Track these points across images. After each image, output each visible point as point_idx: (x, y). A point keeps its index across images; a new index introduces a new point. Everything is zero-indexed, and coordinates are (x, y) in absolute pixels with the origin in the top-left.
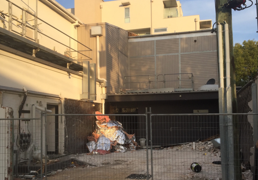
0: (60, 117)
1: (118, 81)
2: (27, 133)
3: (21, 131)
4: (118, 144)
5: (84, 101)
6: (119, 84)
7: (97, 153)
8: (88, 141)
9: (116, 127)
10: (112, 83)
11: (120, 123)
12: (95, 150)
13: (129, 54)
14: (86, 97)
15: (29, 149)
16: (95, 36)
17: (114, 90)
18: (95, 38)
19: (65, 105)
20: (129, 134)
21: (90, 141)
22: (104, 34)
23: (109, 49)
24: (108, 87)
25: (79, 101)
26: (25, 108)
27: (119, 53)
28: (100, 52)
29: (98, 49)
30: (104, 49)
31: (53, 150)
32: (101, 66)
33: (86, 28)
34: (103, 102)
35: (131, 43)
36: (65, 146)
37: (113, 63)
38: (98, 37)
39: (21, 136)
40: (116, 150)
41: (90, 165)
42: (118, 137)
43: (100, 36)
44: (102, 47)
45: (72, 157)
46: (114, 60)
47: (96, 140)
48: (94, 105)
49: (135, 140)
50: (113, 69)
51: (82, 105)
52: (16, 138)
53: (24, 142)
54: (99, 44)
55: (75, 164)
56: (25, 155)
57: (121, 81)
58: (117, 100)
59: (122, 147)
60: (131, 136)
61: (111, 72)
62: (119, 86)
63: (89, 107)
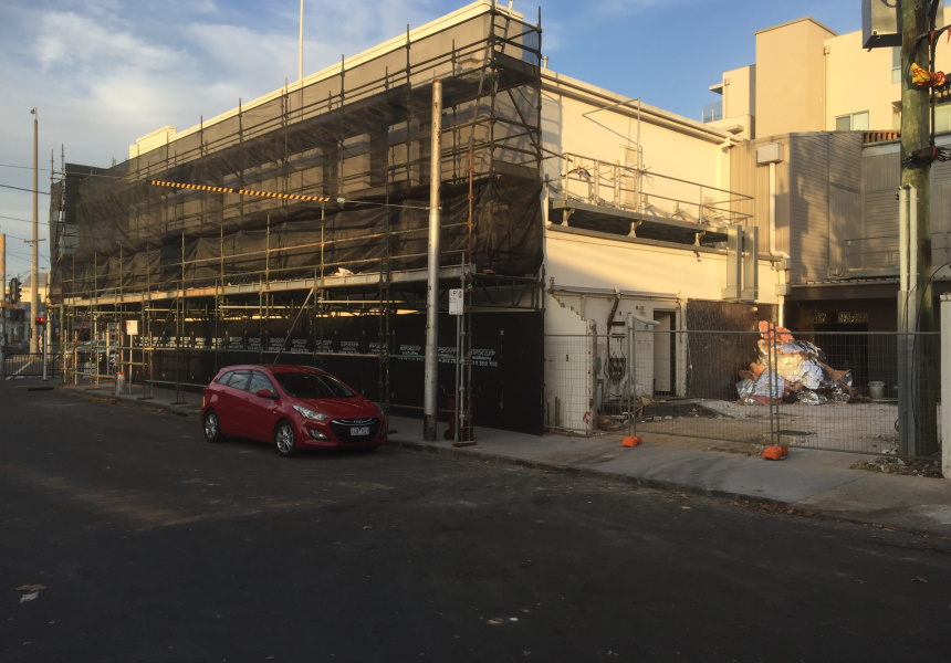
0: (677, 335)
1: (827, 254)
2: (620, 356)
3: (611, 353)
4: (805, 389)
5: (730, 301)
6: (828, 258)
7: (752, 401)
8: (739, 379)
9: (800, 353)
10: (806, 259)
11: (812, 346)
12: (750, 396)
13: (862, 186)
14: (733, 294)
15: (623, 382)
16: (767, 164)
17: (811, 274)
18: (766, 167)
19: (688, 312)
20: (834, 368)
21: (744, 379)
22: (787, 158)
23: (800, 187)
24: (795, 268)
25: (720, 303)
26: (617, 318)
27: (828, 190)
28: (776, 197)
29: (773, 191)
30: (787, 189)
31: (667, 388)
32: (778, 225)
33: (748, 149)
34: (781, 302)
35: (870, 159)
36: (687, 383)
37: (810, 215)
38: (772, 166)
39: (611, 360)
40: (799, 401)
41: (724, 415)
42: (806, 374)
43: (776, 162)
44: (781, 186)
45: (695, 401)
46: (812, 210)
47: (756, 377)
48: (755, 309)
49: (850, 384)
50: (810, 228)
51: (727, 311)
52: (603, 364)
53: (616, 370)
54: (774, 181)
55: (698, 412)
56: (618, 390)
57: (837, 252)
58: (814, 296)
59: (814, 395)
60: (838, 374)
61: (804, 235)
62: (828, 263)
63: (744, 312)
